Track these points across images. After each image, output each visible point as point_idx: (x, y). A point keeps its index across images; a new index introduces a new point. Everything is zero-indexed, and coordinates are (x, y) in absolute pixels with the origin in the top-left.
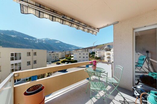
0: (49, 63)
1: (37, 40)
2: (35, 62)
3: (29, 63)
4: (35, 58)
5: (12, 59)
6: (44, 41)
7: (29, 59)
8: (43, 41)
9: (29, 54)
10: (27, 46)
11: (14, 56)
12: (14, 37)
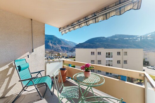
0: (152, 68)
1: (138, 37)
2: (125, 62)
3: (119, 62)
4: (125, 58)
5: (107, 57)
6: (149, 37)
7: (119, 58)
8: (147, 37)
9: (119, 53)
10: (127, 45)
11: (108, 55)
12: (117, 40)
